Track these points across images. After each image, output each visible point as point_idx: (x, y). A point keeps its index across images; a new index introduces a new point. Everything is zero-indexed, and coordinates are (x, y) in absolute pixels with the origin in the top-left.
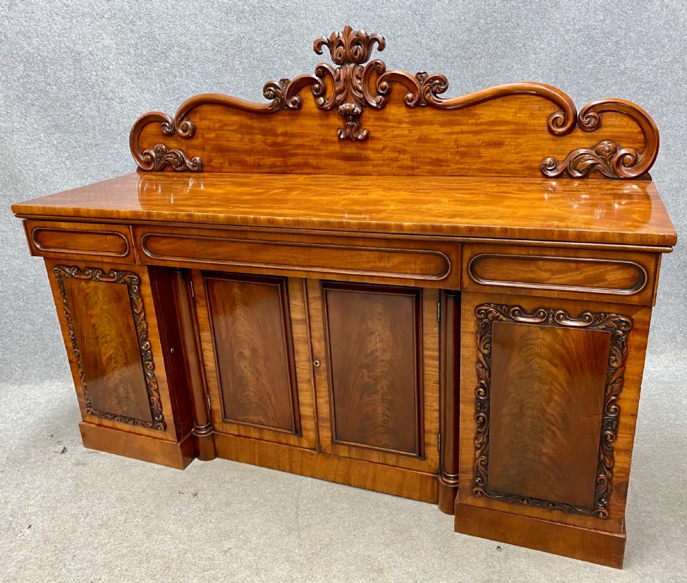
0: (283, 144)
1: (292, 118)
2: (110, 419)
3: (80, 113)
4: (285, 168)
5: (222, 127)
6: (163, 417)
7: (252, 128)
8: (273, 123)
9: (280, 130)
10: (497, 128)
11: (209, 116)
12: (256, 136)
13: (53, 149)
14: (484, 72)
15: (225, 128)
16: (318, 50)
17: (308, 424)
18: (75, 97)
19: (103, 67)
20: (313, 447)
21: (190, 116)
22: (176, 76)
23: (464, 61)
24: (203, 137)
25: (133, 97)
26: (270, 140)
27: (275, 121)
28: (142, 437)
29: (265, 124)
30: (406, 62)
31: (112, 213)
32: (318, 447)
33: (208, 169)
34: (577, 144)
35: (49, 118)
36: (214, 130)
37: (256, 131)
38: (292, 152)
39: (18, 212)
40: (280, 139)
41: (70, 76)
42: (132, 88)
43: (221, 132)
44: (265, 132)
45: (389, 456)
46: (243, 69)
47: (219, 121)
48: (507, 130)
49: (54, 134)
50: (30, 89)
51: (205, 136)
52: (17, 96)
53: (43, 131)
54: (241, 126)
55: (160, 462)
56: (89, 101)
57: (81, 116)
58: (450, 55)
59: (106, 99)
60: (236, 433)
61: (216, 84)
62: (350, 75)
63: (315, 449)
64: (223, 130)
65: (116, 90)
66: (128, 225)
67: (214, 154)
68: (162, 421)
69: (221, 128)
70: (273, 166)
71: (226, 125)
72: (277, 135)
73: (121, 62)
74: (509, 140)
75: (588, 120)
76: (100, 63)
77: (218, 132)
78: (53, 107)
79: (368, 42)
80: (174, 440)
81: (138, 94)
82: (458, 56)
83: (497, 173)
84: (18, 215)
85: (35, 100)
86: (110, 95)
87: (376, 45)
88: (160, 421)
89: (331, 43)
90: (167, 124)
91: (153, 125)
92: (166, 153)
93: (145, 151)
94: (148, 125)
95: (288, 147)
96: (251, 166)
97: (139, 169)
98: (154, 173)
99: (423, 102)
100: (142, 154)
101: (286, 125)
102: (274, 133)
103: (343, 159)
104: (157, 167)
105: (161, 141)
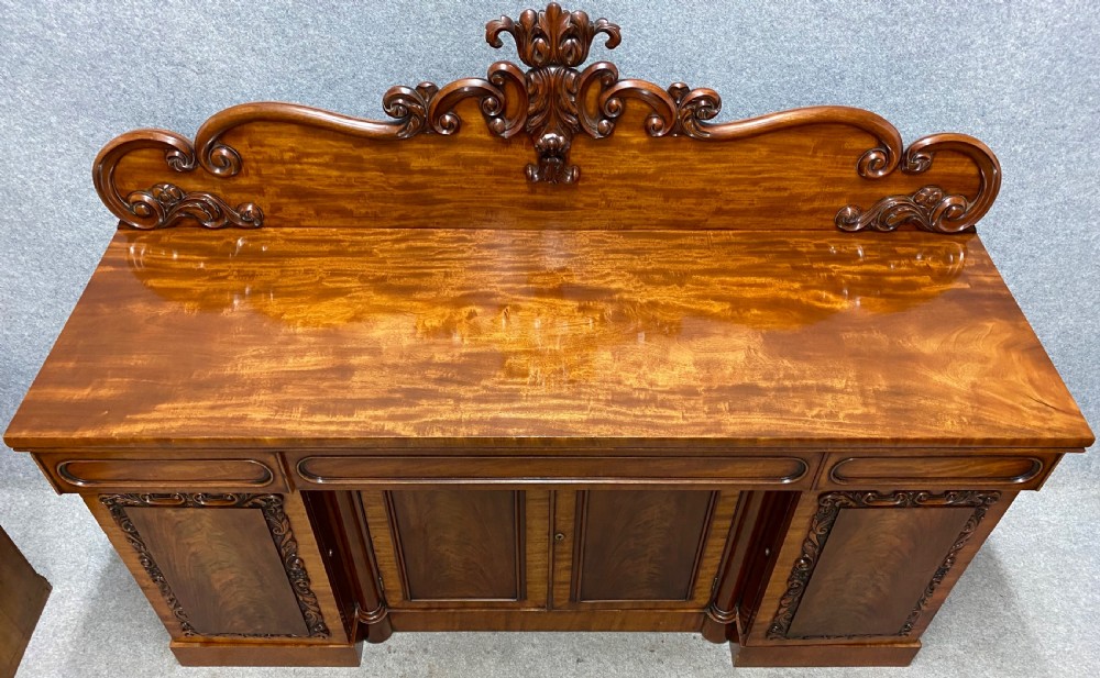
0: (423, 186)
1: (440, 146)
4: (427, 221)
5: (299, 158)
7: (359, 159)
8: (405, 154)
9: (417, 163)
11: (271, 140)
12: (369, 174)
15: (305, 160)
16: (493, 40)
21: (227, 140)
24: (258, 174)
26: (396, 179)
27: (406, 150)
29: (388, 155)
33: (273, 222)
36: (283, 162)
37: (367, 166)
38: (440, 197)
40: (417, 179)
43: (298, 166)
44: (386, 168)
47: (292, 149)
51: (263, 172)
54: (338, 157)
64: (300, 164)
67: (284, 200)
69: (298, 160)
70: (402, 218)
71: (308, 155)
72: (412, 172)
77: (290, 166)
79: (584, 32)
87: (601, 39)
89: (523, 32)
90: (177, 153)
91: (145, 152)
92: (182, 201)
93: (134, 197)
94: (133, 153)
95: (430, 191)
96: (360, 218)
97: (122, 226)
98: (160, 232)
99: (676, 130)
100: (127, 201)
101: (428, 158)
102: (404, 169)
103: (531, 208)
104: (164, 223)
105: (166, 180)
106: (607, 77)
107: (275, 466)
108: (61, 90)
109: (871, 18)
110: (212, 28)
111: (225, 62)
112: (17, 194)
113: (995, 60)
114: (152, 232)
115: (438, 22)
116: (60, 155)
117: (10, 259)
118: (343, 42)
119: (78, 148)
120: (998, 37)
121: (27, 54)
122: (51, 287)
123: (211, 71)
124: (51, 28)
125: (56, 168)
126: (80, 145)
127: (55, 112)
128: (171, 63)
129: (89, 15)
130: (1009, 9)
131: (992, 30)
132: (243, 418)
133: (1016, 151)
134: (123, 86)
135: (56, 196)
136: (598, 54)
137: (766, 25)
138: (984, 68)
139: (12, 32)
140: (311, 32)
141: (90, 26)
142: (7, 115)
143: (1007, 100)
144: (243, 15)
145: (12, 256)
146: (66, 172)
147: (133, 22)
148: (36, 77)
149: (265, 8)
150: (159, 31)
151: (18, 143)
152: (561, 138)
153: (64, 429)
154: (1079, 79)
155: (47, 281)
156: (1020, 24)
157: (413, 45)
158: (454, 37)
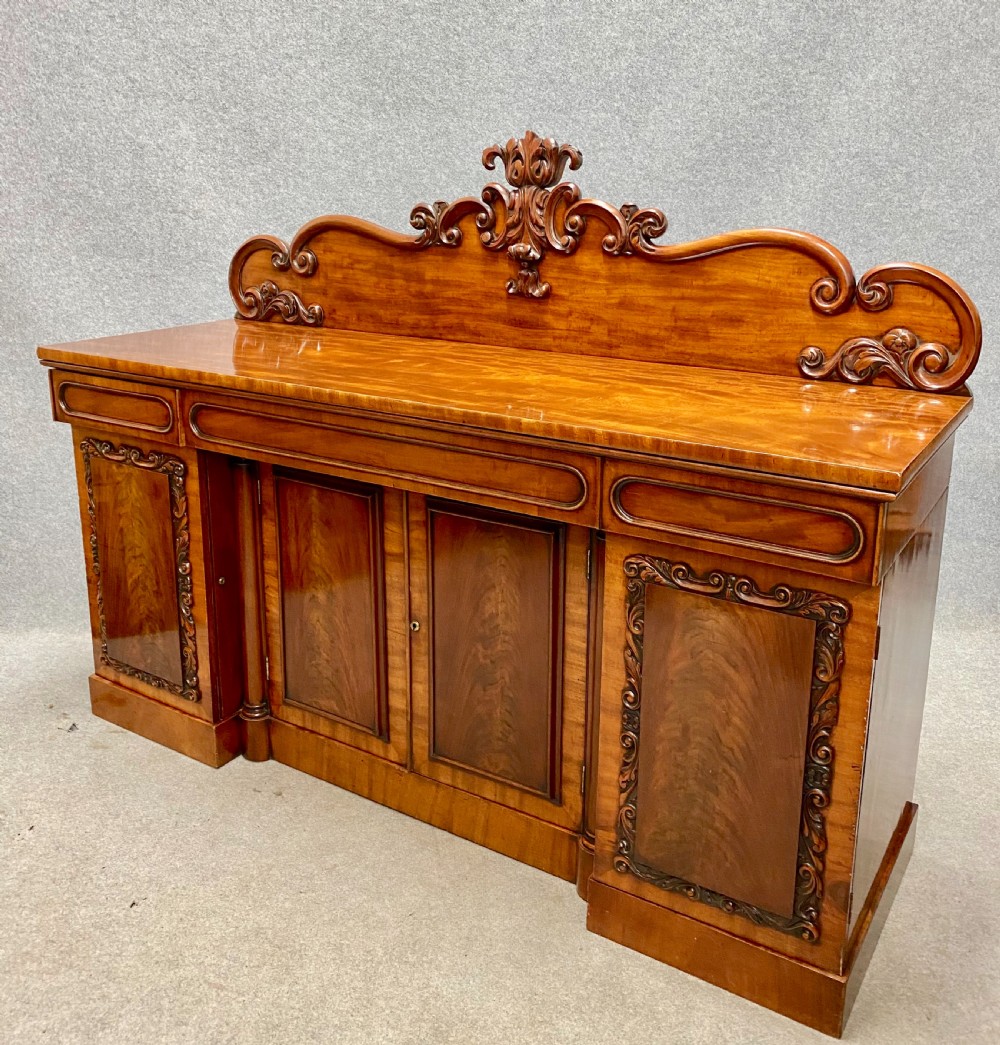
0: (432, 295)
1: (447, 258)
2: (130, 675)
3: (135, 229)
4: (432, 331)
5: (352, 264)
6: (198, 681)
7: (391, 268)
8: (422, 265)
9: (429, 274)
10: (734, 296)
11: (336, 247)
12: (396, 282)
13: (87, 279)
14: (720, 205)
15: (356, 266)
16: (488, 163)
17: (399, 723)
18: (129, 206)
19: (175, 167)
20: (404, 762)
21: (312, 245)
22: (279, 186)
23: (692, 188)
24: (326, 277)
25: (214, 211)
26: (414, 287)
27: (424, 261)
28: (167, 708)
29: (411, 266)
30: (609, 185)
31: (154, 369)
32: (409, 764)
33: (330, 323)
34: (855, 329)
35: (87, 234)
36: (342, 267)
37: (397, 275)
38: (443, 307)
39: (45, 357)
40: (429, 288)
41: (125, 178)
42: (214, 198)
43: (351, 271)
44: (408, 277)
45: (509, 793)
46: (377, 181)
47: (350, 256)
48: (749, 300)
49: (91, 257)
50: (64, 192)
51: (329, 275)
52: (44, 200)
53: (77, 253)
54: (378, 265)
55: (186, 751)
56: (148, 212)
57: (135, 234)
58: (672, 178)
59: (175, 211)
60: (300, 724)
61: (337, 200)
62: (528, 203)
63: (405, 766)
64: (353, 269)
65: (191, 200)
66: (173, 388)
67: (338, 302)
68: (196, 687)
69: (351, 266)
70: (415, 326)
71: (359, 262)
72: (424, 282)
73: (202, 162)
74: (751, 315)
75: (871, 293)
76: (171, 161)
77: (346, 271)
78: (94, 219)
80: (208, 719)
81: (221, 207)
82: (683, 180)
83: (732, 364)
84: (45, 362)
85: (70, 208)
86: (181, 206)
88: (193, 687)
89: (510, 155)
90: (280, 253)
91: (263, 253)
92: (275, 295)
93: (248, 291)
94: (256, 254)
95: (437, 300)
96: (386, 324)
97: (238, 315)
98: (258, 323)
99: (629, 249)
100: (244, 294)
101: (437, 268)
102: (421, 280)
103: (512, 324)
104: (261, 314)
105: (270, 277)
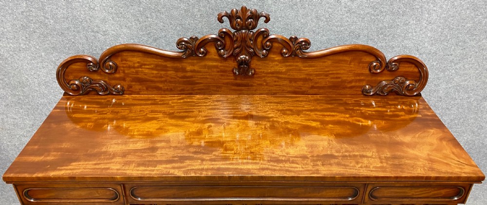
0: (192, 77)
1: (198, 61)
4: (192, 91)
5: (141, 66)
7: (166, 66)
8: (184, 64)
9: (189, 68)
11: (130, 59)
12: (169, 72)
15: (143, 67)
16: (220, 20)
21: (112, 59)
24: (124, 72)
26: (180, 74)
27: (185, 63)
29: (178, 65)
33: (128, 92)
36: (134, 67)
37: (168, 69)
38: (197, 81)
40: (189, 74)
42: (113, 24)
43: (140, 69)
44: (177, 70)
47: (138, 62)
51: (126, 72)
54: (157, 66)
62: (245, 38)
64: (141, 68)
65: (101, 26)
67: (134, 83)
69: (140, 67)
70: (182, 90)
71: (145, 65)
72: (187, 72)
75: (393, 66)
77: (136, 69)
79: (256, 17)
87: (262, 19)
89: (231, 17)
90: (91, 64)
91: (79, 64)
92: (91, 83)
93: (72, 82)
94: (74, 64)
95: (194, 79)
96: (164, 91)
97: (65, 94)
98: (80, 97)
99: (294, 54)
100: (68, 84)
101: (194, 66)
102: (184, 70)
103: (235, 86)
104: (82, 93)
105: (86, 75)
106: (265, 34)
107: (120, 191)
108: (48, 42)
109: (368, 13)
110: (110, 18)
111: (114, 31)
112: (23, 84)
113: (419, 29)
114: (77, 97)
115: (199, 16)
116: (44, 67)
117: (15, 111)
118: (162, 24)
119: (51, 65)
120: (419, 20)
121: (37, 28)
122: (31, 123)
123: (108, 34)
124: (48, 19)
125: (41, 73)
126: (52, 64)
127: (44, 51)
128: (93, 31)
129: (64, 14)
130: (422, 10)
131: (416, 18)
132: (108, 169)
133: (433, 65)
134: (73, 40)
135: (39, 84)
136: (261, 25)
137: (327, 16)
138: (415, 32)
139: (32, 20)
140: (149, 20)
141: (63, 18)
142: (25, 52)
143: (426, 44)
144: (123, 13)
145: (17, 110)
146: (45, 75)
147: (80, 16)
148: (39, 37)
149: (132, 11)
150: (90, 19)
151: (28, 63)
152: (247, 57)
153: (30, 173)
154: (454, 36)
155: (30, 121)
156: (427, 16)
157: (189, 25)
158: (205, 21)
